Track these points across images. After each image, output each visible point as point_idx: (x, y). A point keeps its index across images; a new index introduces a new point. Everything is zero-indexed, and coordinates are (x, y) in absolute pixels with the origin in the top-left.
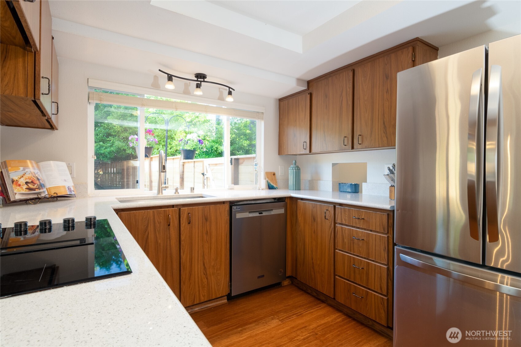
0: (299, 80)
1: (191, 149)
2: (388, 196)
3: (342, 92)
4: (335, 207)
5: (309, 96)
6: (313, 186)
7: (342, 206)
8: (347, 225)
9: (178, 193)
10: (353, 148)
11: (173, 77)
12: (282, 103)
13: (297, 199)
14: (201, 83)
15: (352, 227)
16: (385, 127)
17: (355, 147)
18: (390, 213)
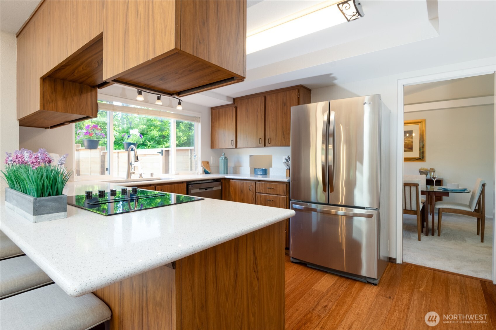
0: (228, 98)
1: (134, 143)
2: (286, 175)
3: (258, 109)
4: (256, 183)
5: (235, 109)
6: (236, 171)
7: (260, 182)
8: (263, 193)
9: (142, 177)
10: (265, 146)
11: (142, 92)
12: (214, 111)
13: (229, 179)
14: (160, 96)
15: (267, 194)
16: (284, 134)
17: (266, 145)
18: (287, 184)
